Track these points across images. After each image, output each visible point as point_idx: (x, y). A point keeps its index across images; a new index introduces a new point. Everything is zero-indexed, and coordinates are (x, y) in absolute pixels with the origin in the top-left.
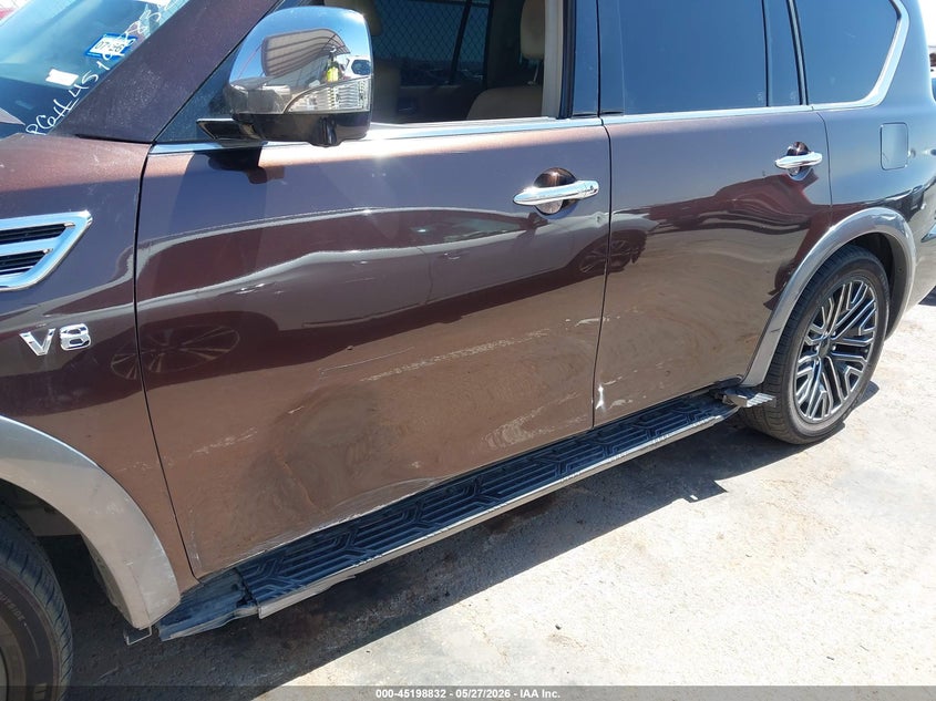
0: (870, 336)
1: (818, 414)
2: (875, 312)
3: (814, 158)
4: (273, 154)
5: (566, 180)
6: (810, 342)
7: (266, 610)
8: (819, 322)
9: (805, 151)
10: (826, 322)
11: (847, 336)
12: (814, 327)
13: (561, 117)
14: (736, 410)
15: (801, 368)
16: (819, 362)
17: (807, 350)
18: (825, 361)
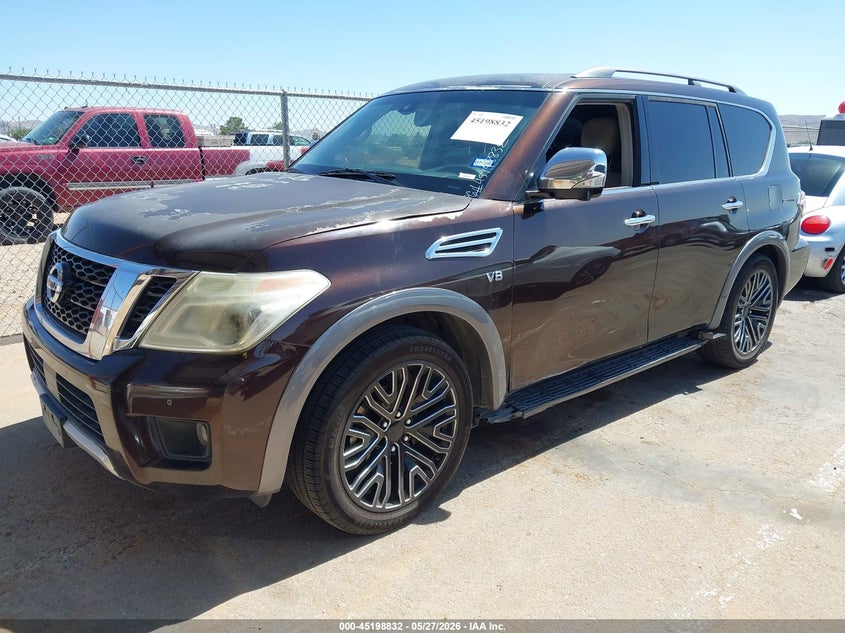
0: (768, 305)
1: (745, 351)
2: (771, 291)
3: (739, 204)
4: (549, 203)
5: (643, 215)
6: (740, 306)
7: (527, 415)
8: (744, 295)
9: (735, 201)
10: (747, 293)
11: (757, 304)
12: (741, 297)
13: (634, 186)
14: (705, 342)
15: (737, 320)
16: (743, 319)
17: (739, 311)
18: (746, 319)
